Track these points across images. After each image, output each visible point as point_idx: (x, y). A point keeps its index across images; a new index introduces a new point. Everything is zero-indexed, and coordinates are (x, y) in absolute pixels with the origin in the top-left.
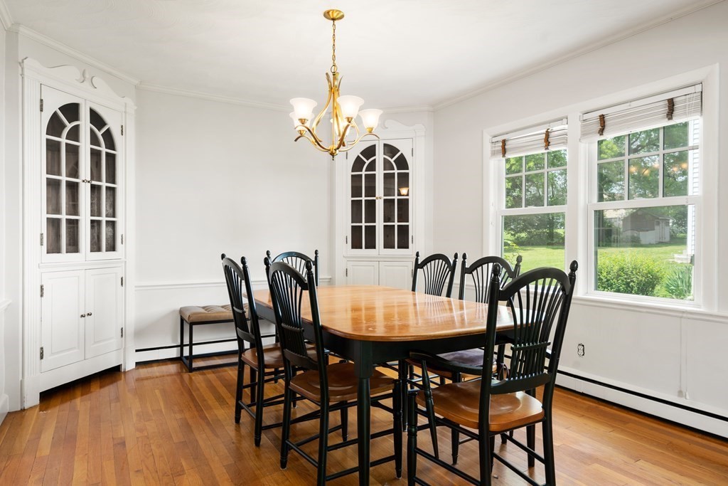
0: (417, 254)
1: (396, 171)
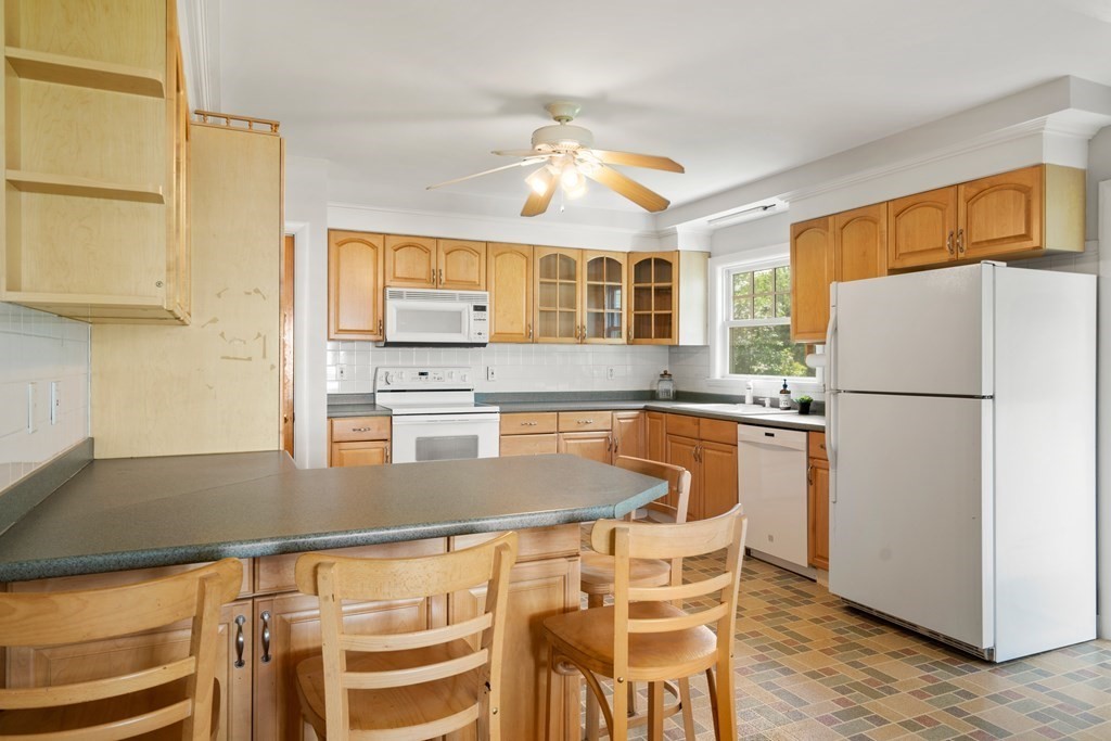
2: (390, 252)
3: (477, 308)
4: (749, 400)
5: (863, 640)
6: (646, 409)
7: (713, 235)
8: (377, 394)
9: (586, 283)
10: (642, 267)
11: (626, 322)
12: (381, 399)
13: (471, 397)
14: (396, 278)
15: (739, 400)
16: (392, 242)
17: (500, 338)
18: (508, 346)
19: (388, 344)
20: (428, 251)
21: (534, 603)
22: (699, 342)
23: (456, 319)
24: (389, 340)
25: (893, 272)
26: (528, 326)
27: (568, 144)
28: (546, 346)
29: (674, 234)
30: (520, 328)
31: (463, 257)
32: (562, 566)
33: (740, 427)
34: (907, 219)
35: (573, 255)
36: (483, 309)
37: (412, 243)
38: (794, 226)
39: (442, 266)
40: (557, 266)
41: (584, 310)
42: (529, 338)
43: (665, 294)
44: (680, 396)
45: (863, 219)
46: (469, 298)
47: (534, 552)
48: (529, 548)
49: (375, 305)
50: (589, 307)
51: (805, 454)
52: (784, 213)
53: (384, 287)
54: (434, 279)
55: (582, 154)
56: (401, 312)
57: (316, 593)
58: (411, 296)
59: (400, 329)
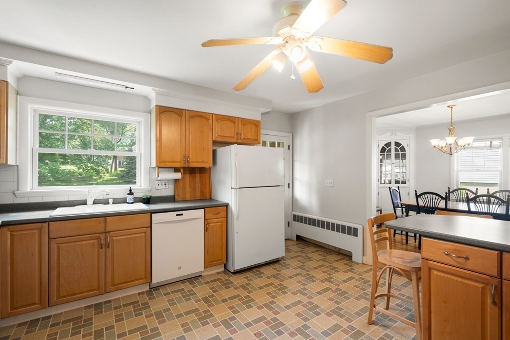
0: (416, 191)
1: (400, 153)
33: (156, 215)
45: (202, 117)
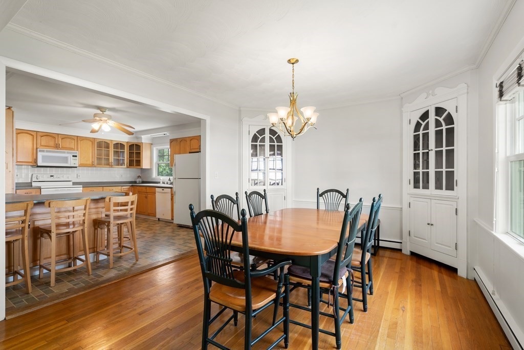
2: (39, 138)
3: (73, 156)
4: (161, 182)
5: (178, 230)
6: (132, 186)
7: (153, 139)
8: (33, 183)
9: (113, 150)
10: (131, 146)
11: (126, 161)
12: (34, 184)
13: (71, 183)
14: (41, 145)
15: (159, 183)
16: (38, 134)
17: (82, 165)
18: (85, 168)
19: (38, 166)
20: (54, 138)
21: (94, 217)
22: (149, 168)
23: (66, 159)
24: (39, 165)
25: (190, 153)
26: (93, 162)
27: (104, 118)
28: (99, 168)
29: (141, 138)
30: (90, 162)
31: (68, 140)
32: (101, 210)
33: (157, 189)
34: (192, 141)
35: (108, 142)
36: (76, 156)
37: (47, 135)
38: (170, 140)
39: (60, 143)
40: (103, 145)
41: (112, 158)
42: (92, 165)
43: (139, 154)
44: (143, 182)
45: (185, 140)
46: (71, 153)
47: (94, 207)
48: (93, 206)
49: (33, 154)
50: (114, 156)
51: (170, 194)
52: (168, 136)
53: (37, 148)
54: (57, 147)
55: (108, 121)
56: (43, 157)
57: (50, 207)
58: (47, 151)
59: (43, 162)
